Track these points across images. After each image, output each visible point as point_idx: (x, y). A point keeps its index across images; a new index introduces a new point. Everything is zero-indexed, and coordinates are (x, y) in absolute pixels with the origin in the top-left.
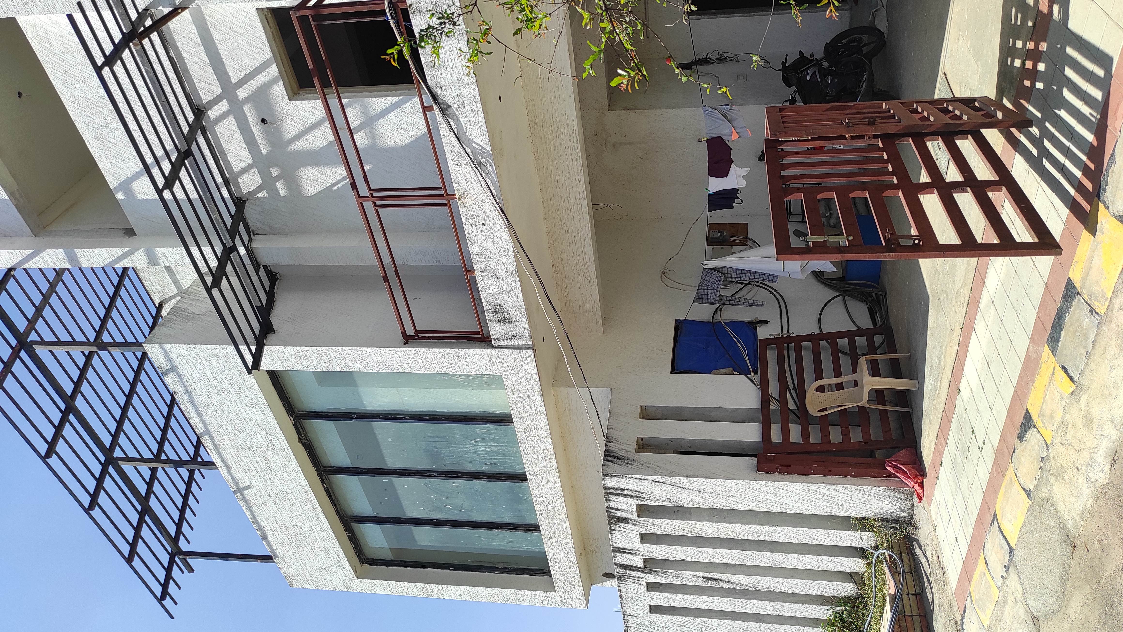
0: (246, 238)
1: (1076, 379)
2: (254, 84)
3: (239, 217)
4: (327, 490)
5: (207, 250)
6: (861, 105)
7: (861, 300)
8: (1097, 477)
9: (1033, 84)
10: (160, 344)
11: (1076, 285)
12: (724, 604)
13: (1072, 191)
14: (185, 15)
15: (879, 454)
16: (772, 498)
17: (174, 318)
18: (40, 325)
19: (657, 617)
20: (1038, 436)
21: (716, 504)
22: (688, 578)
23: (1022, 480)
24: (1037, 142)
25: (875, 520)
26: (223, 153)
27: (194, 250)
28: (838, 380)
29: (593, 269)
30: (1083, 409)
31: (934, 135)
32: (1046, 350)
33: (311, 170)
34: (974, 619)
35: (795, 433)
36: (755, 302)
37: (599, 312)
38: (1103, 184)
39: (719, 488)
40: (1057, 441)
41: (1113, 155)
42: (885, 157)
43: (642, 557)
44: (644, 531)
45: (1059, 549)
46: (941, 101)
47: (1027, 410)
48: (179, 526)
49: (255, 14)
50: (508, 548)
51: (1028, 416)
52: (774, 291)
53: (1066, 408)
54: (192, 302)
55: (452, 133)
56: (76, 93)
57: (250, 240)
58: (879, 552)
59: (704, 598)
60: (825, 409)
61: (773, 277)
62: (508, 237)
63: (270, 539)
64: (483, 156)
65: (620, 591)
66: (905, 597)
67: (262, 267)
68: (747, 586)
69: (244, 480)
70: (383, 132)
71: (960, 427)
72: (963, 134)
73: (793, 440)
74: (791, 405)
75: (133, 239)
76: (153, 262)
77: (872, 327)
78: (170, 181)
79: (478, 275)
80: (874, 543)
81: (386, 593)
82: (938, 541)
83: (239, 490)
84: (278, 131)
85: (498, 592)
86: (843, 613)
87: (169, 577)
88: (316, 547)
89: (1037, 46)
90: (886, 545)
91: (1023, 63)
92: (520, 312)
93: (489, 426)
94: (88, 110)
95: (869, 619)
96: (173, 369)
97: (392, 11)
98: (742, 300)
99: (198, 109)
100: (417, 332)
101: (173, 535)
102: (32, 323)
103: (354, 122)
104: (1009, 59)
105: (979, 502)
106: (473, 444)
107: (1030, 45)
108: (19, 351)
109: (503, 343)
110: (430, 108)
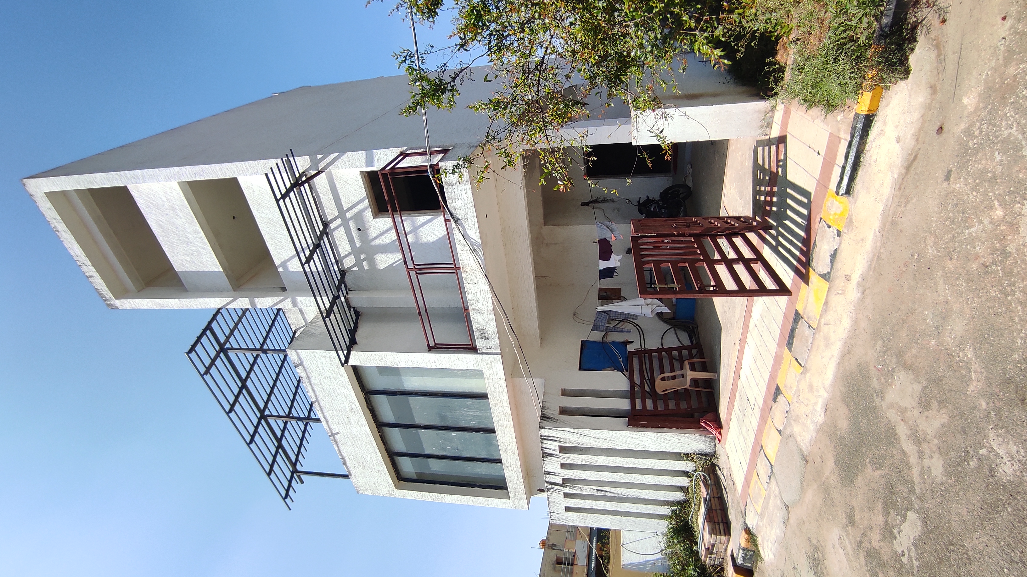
0: (345, 293)
1: (803, 365)
2: (355, 210)
3: (342, 281)
4: (381, 436)
5: (325, 299)
6: (681, 220)
7: (684, 331)
8: (817, 419)
9: (771, 209)
10: (295, 349)
11: (800, 313)
12: (608, 506)
13: (795, 263)
14: (323, 175)
15: (696, 415)
16: (637, 441)
17: (304, 335)
18: (232, 339)
19: (569, 514)
20: (784, 399)
21: (605, 445)
22: (588, 490)
23: (777, 426)
24: (775, 238)
25: (694, 454)
26: (336, 247)
27: (319, 299)
28: (673, 374)
29: (535, 311)
30: (808, 381)
31: (721, 236)
32: (786, 349)
33: (382, 255)
34: (752, 509)
35: (649, 404)
36: (626, 330)
37: (538, 335)
38: (811, 258)
39: (606, 436)
40: (795, 401)
41: (815, 242)
42: (696, 246)
43: (561, 477)
44: (563, 462)
45: (798, 463)
46: (724, 218)
47: (777, 384)
48: (297, 456)
49: (359, 174)
50: (483, 473)
51: (778, 388)
52: (636, 325)
53: (798, 382)
54: (314, 328)
55: (460, 234)
56: (263, 215)
57: (347, 293)
58: (697, 473)
59: (597, 502)
60: (666, 390)
61: (635, 317)
62: (489, 291)
63: (348, 464)
64: (476, 246)
65: (548, 498)
66: (712, 499)
67: (352, 309)
68: (622, 495)
69: (335, 429)
70: (422, 235)
71: (741, 398)
72: (736, 236)
73: (648, 408)
74: (647, 389)
75: (286, 292)
76: (295, 305)
77: (690, 345)
78: (308, 260)
79: (471, 312)
80: (694, 468)
81: (412, 498)
82: (730, 465)
83: (333, 435)
84: (366, 234)
85: (476, 499)
86: (676, 511)
87: (290, 485)
88: (373, 469)
89: (772, 189)
90: (701, 469)
91: (765, 198)
92: (494, 333)
93: (474, 400)
94: (268, 224)
95: (691, 513)
96: (301, 364)
97: (431, 170)
98: (619, 329)
99: (325, 223)
100: (436, 344)
101: (294, 461)
102: (228, 338)
103: (407, 230)
104: (758, 196)
105: (753, 440)
106: (465, 411)
107: (768, 189)
108: (220, 353)
109: (484, 351)
110: (449, 220)
